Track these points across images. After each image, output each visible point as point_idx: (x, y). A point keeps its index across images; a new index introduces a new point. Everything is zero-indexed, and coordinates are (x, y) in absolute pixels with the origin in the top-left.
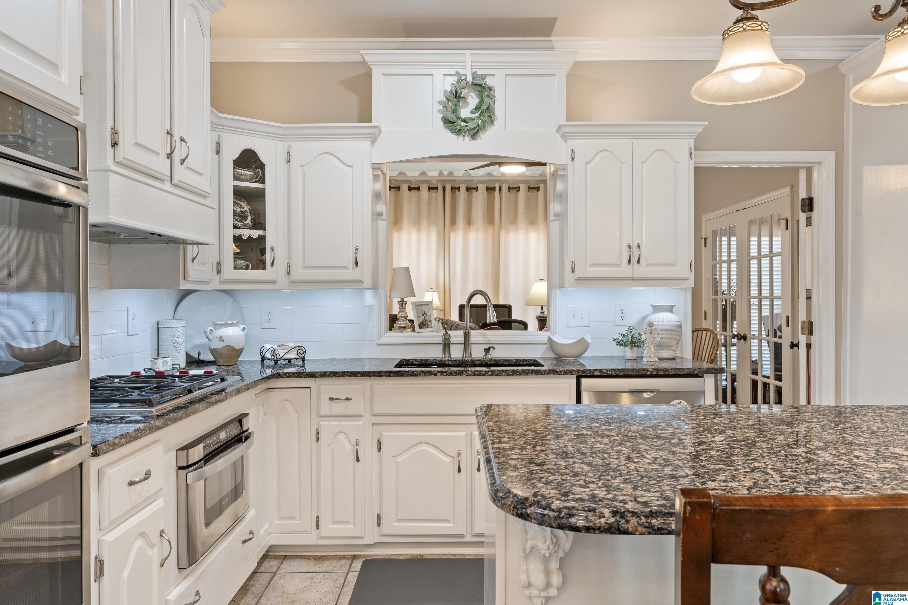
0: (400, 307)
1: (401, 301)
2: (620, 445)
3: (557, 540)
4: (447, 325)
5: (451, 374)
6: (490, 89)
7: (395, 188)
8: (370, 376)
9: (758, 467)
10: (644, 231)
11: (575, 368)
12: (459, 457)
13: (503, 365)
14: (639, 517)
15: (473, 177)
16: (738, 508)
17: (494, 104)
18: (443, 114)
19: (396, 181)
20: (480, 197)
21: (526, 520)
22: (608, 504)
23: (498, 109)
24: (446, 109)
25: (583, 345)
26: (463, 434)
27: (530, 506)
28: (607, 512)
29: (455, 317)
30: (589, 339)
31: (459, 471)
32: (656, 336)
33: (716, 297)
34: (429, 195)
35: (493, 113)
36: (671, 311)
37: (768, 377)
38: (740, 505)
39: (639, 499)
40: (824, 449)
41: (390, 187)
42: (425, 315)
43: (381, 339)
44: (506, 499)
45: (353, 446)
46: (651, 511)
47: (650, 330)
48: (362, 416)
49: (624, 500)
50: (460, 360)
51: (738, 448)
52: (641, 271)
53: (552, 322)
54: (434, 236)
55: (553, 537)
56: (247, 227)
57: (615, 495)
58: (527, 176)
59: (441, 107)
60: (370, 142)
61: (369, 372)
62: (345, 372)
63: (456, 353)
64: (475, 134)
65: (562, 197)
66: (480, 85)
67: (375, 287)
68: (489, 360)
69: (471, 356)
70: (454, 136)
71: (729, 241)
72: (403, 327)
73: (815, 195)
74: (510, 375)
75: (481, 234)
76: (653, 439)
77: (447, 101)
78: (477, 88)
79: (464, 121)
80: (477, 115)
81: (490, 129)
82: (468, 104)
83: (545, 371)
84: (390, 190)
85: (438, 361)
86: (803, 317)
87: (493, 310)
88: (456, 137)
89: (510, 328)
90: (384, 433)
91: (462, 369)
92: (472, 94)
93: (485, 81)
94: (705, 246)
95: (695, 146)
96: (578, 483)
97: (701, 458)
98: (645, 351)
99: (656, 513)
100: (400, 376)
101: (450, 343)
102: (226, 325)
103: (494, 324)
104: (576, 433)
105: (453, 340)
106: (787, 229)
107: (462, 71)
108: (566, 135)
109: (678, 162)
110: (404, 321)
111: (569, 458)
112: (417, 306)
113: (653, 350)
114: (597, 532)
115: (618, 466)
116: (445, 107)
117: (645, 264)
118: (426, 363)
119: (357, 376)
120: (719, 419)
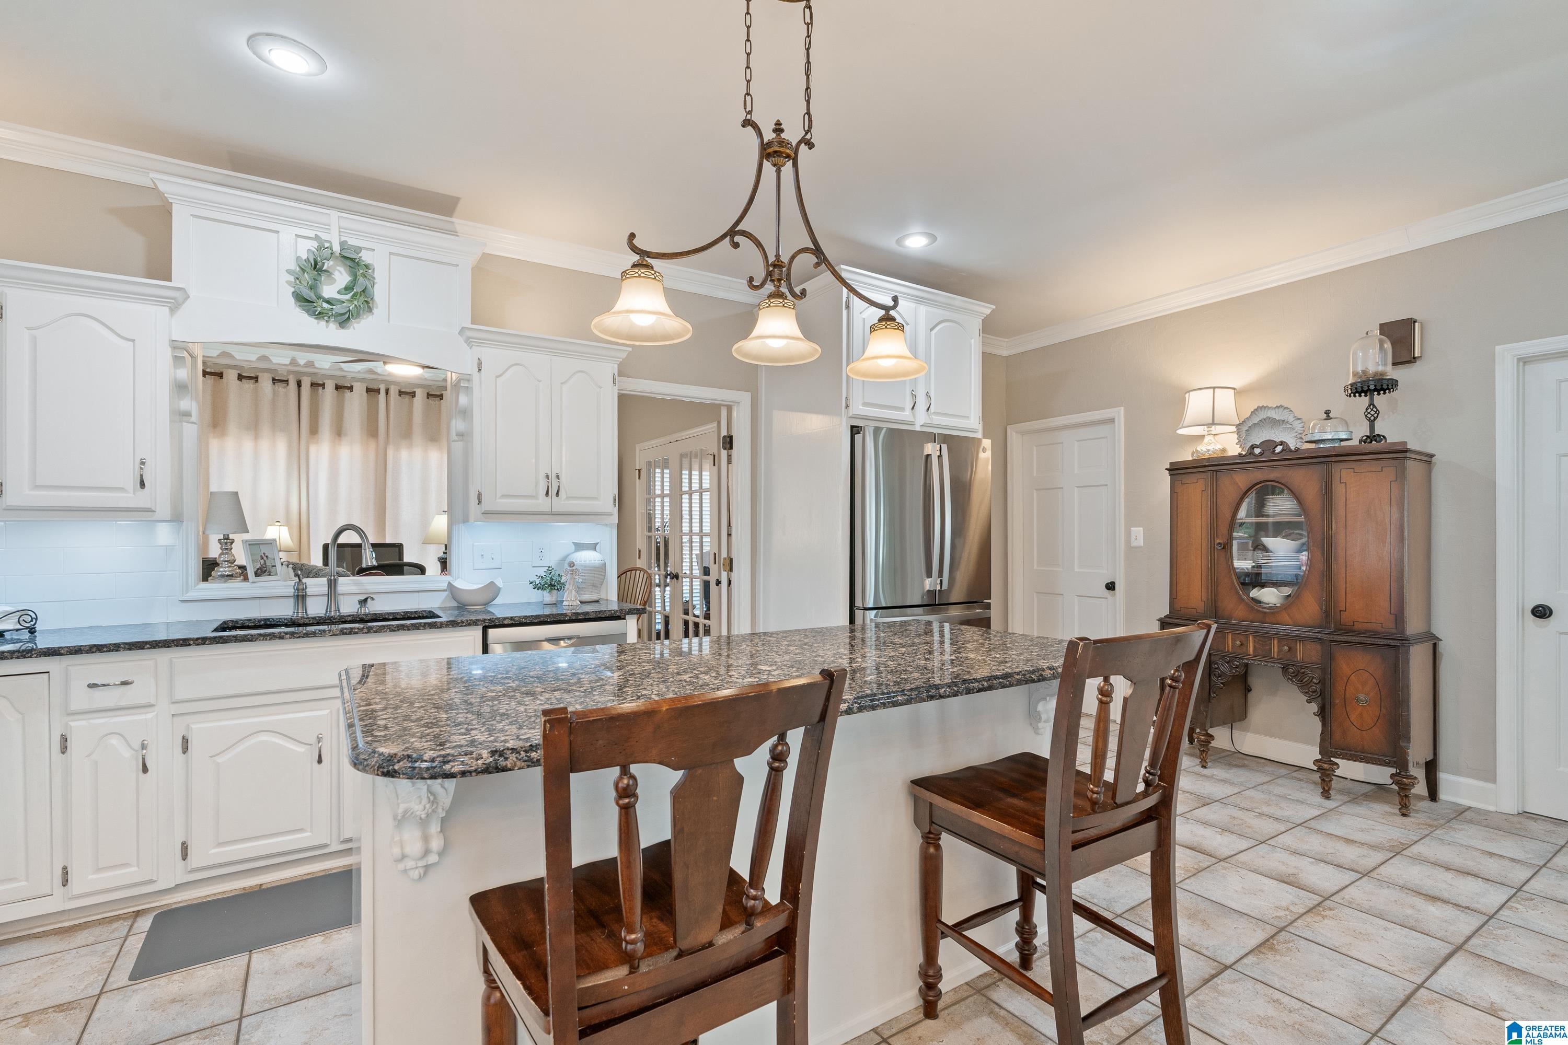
0: (222, 547)
1: (224, 539)
2: (514, 690)
3: (435, 798)
4: (302, 571)
5: (307, 635)
6: (367, 267)
7: (214, 374)
8: (169, 647)
9: (645, 695)
10: (564, 459)
11: (481, 617)
12: (319, 742)
13: (385, 620)
14: (519, 753)
15: (346, 371)
16: (591, 719)
17: (373, 287)
18: (294, 287)
19: (215, 364)
20: (356, 401)
21: (393, 777)
22: (488, 746)
23: (379, 293)
24: (300, 282)
25: (492, 590)
26: (327, 712)
27: (399, 761)
28: (485, 754)
29: (316, 560)
30: (499, 583)
31: (320, 761)
32: (577, 577)
33: (649, 534)
34: (274, 390)
35: (372, 299)
36: (595, 549)
37: (698, 617)
38: (593, 717)
39: (521, 737)
40: (706, 673)
41: (204, 371)
42: (265, 558)
43: (188, 594)
44: (370, 760)
45: (136, 751)
46: (531, 745)
47: (570, 571)
48: (153, 706)
49: (506, 740)
50: (321, 617)
51: (632, 680)
52: (560, 504)
53: (453, 563)
54: (282, 447)
55: (429, 795)
57: (498, 737)
58: (426, 379)
59: (292, 279)
60: (168, 308)
61: (166, 640)
62: (119, 644)
63: (316, 608)
64: (344, 320)
65: (466, 413)
66: (352, 260)
67: (177, 518)
68: (366, 615)
69: (339, 611)
70: (312, 320)
71: (662, 473)
72: (228, 576)
73: (734, 433)
74: (395, 631)
75: (357, 449)
76: (551, 681)
77: (302, 273)
78: (348, 263)
79: (328, 302)
80: (348, 297)
81: (367, 317)
82: (335, 280)
83: (441, 623)
84: (204, 375)
85: (286, 619)
86: (724, 554)
87: (371, 550)
88: (316, 321)
89: (401, 573)
90: (193, 726)
91: (325, 627)
92: (342, 269)
93: (360, 255)
94: (639, 478)
95: (619, 371)
96: (459, 731)
97: (594, 693)
98: (566, 594)
99: (536, 746)
100: (222, 643)
101: (306, 595)
103: (373, 568)
104: (467, 685)
105: (309, 591)
106: (714, 465)
107: (324, 236)
108: (471, 340)
109: (601, 388)
110: (230, 567)
111: (452, 710)
112: (251, 546)
113: (574, 592)
114: (474, 774)
115: (507, 710)
116: (298, 279)
117: (565, 497)
118: (268, 624)
119: (143, 648)
120: (623, 657)
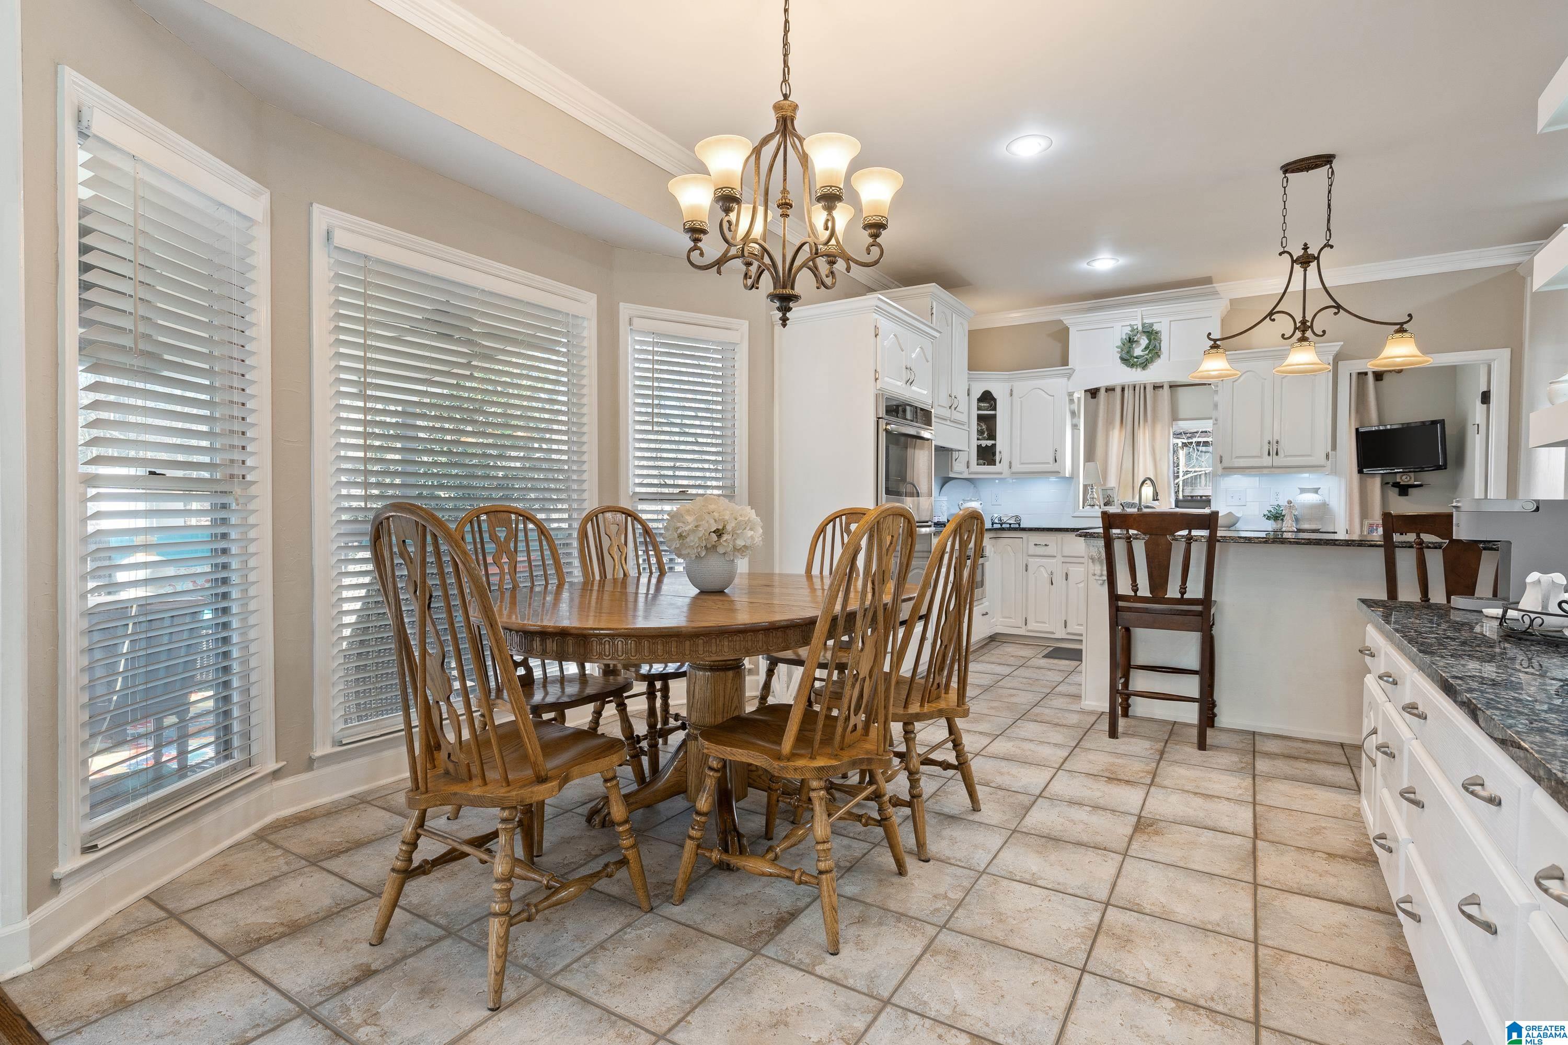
6: (1157, 333)
8: (1062, 531)
17: (1160, 344)
18: (1120, 354)
23: (1164, 347)
24: (1123, 351)
25: (1232, 518)
30: (1238, 514)
32: (1295, 512)
35: (1160, 351)
36: (1316, 492)
43: (1075, 513)
45: (1050, 575)
47: (1290, 507)
48: (1056, 557)
52: (1281, 461)
53: (1213, 501)
56: (984, 439)
59: (1119, 350)
60: (1067, 378)
61: (1060, 529)
62: (1045, 528)
64: (1145, 366)
66: (1149, 331)
67: (1071, 476)
70: (1129, 369)
72: (1092, 505)
73: (1492, 389)
77: (1124, 346)
78: (1147, 333)
79: (1137, 358)
80: (1147, 352)
81: (1157, 361)
82: (1140, 345)
88: (1131, 369)
90: (1069, 569)
92: (1143, 338)
93: (1152, 328)
98: (1286, 524)
102: (971, 500)
107: (1133, 323)
110: (1093, 501)
112: (1103, 490)
113: (1291, 522)
117: (1284, 455)
119: (1052, 531)
